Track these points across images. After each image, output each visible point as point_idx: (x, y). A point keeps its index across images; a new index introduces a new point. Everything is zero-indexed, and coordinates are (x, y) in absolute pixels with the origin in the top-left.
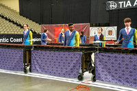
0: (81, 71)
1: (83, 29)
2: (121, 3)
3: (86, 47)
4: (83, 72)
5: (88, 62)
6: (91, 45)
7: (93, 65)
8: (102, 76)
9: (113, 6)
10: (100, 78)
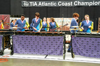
0: (2, 49)
1: (4, 18)
2: (31, 3)
3: (5, 32)
4: (4, 49)
5: (8, 42)
6: (10, 30)
7: (11, 44)
8: (19, 50)
9: (26, 4)
10: (17, 52)
